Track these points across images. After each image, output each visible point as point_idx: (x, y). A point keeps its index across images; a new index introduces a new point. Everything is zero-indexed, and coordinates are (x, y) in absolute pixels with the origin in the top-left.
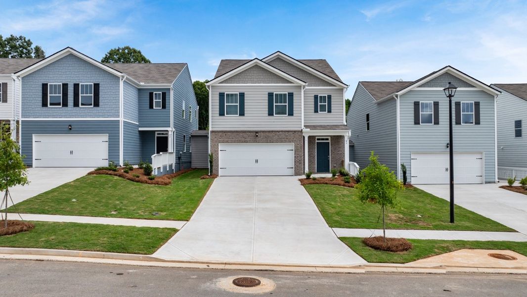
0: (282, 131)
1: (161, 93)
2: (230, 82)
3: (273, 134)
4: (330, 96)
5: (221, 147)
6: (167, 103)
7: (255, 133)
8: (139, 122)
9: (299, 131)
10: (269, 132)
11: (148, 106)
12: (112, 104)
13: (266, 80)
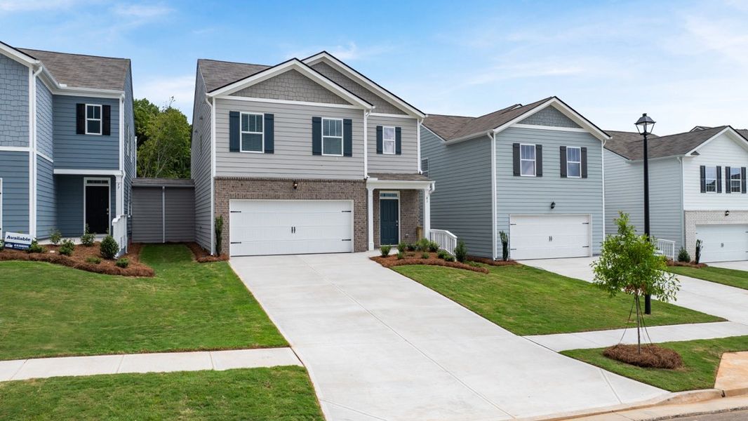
0: (335, 181)
1: (101, 106)
2: (249, 94)
3: (321, 185)
4: (400, 128)
5: (233, 205)
6: (112, 126)
7: (292, 184)
8: (54, 158)
9: (360, 182)
10: (315, 181)
11: (75, 129)
12: (12, 119)
13: (309, 95)
